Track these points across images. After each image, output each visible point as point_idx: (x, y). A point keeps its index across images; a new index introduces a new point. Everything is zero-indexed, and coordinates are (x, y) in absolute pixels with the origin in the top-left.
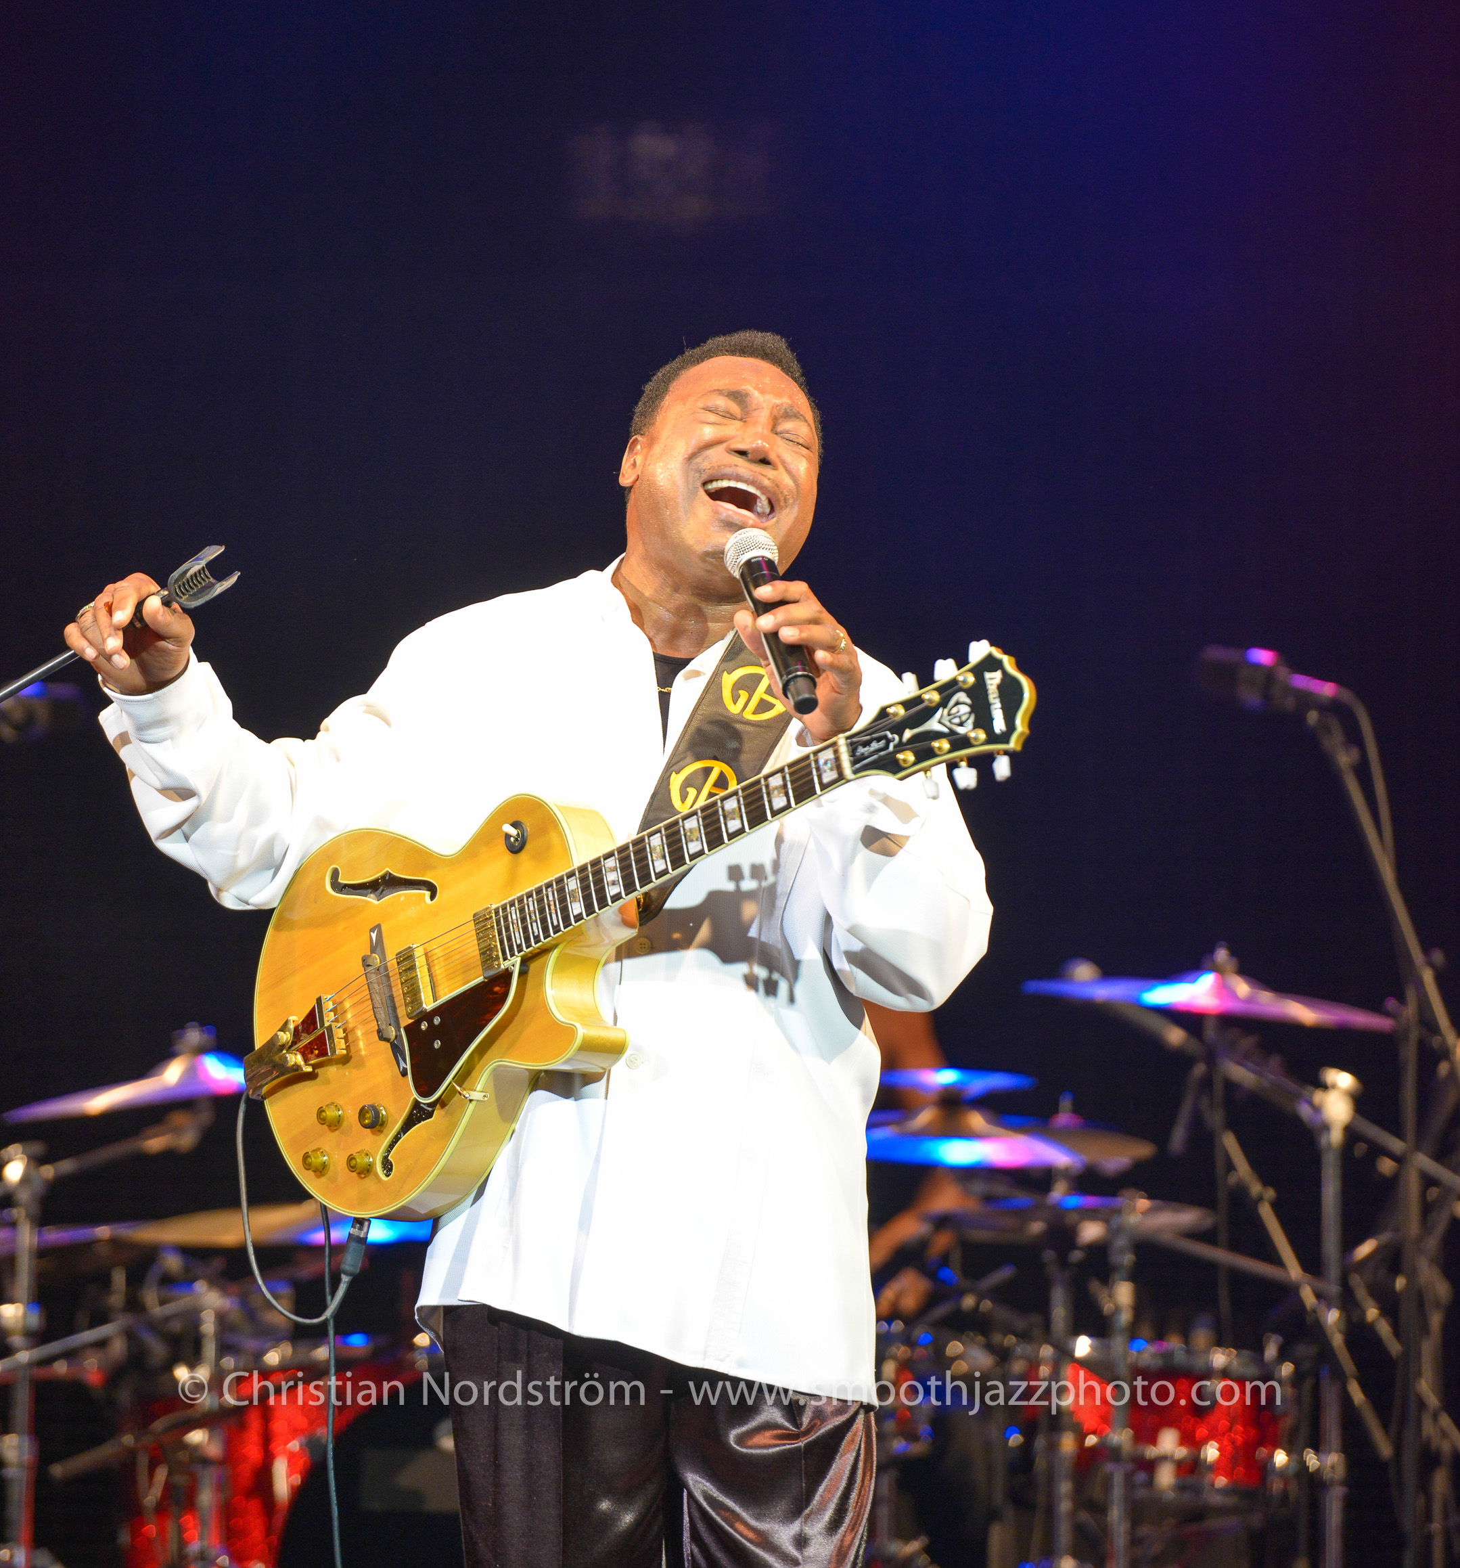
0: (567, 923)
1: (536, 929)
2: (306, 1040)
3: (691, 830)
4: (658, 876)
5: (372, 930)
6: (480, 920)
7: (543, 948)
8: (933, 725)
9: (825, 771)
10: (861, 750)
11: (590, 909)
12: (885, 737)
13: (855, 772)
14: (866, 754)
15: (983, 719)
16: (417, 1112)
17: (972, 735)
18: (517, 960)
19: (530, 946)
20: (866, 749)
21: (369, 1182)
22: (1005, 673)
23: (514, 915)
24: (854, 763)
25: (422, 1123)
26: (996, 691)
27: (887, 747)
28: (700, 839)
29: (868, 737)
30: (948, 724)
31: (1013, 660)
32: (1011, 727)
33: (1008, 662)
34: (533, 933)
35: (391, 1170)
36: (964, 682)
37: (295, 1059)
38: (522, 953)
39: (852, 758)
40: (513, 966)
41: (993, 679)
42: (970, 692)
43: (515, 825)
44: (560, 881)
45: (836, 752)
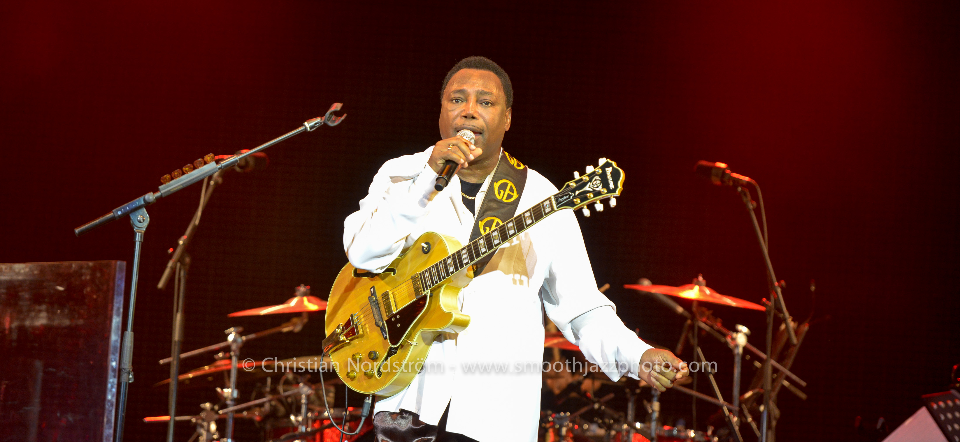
0: (448, 275)
1: (436, 278)
2: (346, 331)
3: (495, 236)
4: (483, 254)
5: (371, 288)
6: (414, 279)
7: (439, 286)
8: (587, 188)
9: (546, 208)
10: (560, 200)
11: (457, 269)
12: (569, 194)
13: (557, 208)
14: (562, 201)
15: (605, 184)
16: (391, 352)
17: (602, 190)
18: (429, 291)
19: (434, 285)
20: (562, 199)
21: (372, 381)
22: (613, 168)
23: (427, 275)
24: (557, 205)
25: (393, 356)
26: (610, 174)
27: (569, 198)
28: (499, 239)
29: (562, 195)
30: (592, 188)
31: (616, 163)
32: (616, 186)
33: (614, 164)
34: (435, 280)
35: (381, 375)
36: (598, 172)
37: (342, 338)
38: (431, 288)
39: (556, 203)
40: (427, 293)
41: (609, 170)
42: (600, 176)
43: (426, 243)
44: (445, 260)
45: (550, 201)
